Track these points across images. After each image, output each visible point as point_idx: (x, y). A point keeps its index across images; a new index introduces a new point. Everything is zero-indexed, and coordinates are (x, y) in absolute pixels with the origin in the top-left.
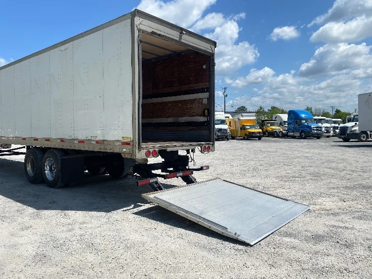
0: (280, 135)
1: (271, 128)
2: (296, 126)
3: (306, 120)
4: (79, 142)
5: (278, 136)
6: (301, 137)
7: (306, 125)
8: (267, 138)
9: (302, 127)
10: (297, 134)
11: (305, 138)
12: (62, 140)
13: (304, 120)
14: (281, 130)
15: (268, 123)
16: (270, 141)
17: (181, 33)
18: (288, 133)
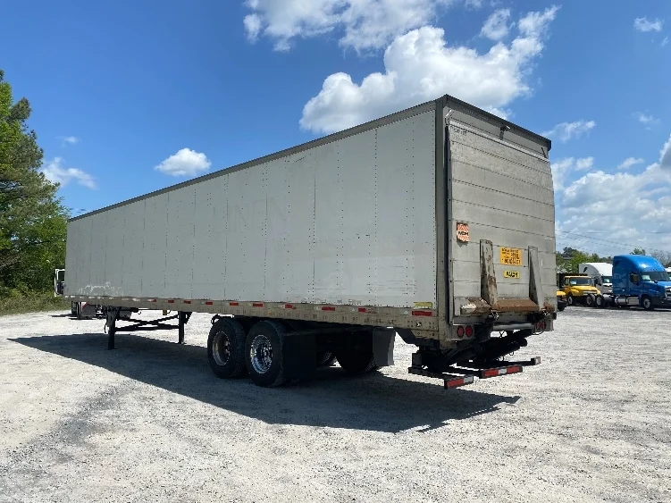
0: (599, 303)
1: (578, 289)
2: (631, 285)
3: (653, 275)
4: (324, 309)
5: (594, 305)
6: (641, 307)
7: (651, 284)
8: (572, 308)
9: (643, 288)
10: (634, 301)
11: (651, 309)
12: (289, 306)
13: (647, 274)
14: (599, 292)
15: (571, 279)
16: (579, 313)
17: (503, 129)
18: (613, 298)
